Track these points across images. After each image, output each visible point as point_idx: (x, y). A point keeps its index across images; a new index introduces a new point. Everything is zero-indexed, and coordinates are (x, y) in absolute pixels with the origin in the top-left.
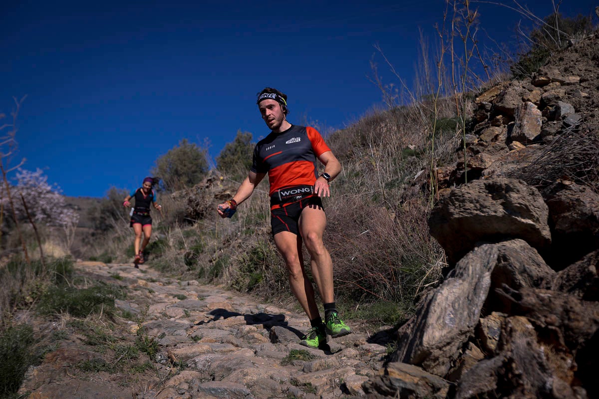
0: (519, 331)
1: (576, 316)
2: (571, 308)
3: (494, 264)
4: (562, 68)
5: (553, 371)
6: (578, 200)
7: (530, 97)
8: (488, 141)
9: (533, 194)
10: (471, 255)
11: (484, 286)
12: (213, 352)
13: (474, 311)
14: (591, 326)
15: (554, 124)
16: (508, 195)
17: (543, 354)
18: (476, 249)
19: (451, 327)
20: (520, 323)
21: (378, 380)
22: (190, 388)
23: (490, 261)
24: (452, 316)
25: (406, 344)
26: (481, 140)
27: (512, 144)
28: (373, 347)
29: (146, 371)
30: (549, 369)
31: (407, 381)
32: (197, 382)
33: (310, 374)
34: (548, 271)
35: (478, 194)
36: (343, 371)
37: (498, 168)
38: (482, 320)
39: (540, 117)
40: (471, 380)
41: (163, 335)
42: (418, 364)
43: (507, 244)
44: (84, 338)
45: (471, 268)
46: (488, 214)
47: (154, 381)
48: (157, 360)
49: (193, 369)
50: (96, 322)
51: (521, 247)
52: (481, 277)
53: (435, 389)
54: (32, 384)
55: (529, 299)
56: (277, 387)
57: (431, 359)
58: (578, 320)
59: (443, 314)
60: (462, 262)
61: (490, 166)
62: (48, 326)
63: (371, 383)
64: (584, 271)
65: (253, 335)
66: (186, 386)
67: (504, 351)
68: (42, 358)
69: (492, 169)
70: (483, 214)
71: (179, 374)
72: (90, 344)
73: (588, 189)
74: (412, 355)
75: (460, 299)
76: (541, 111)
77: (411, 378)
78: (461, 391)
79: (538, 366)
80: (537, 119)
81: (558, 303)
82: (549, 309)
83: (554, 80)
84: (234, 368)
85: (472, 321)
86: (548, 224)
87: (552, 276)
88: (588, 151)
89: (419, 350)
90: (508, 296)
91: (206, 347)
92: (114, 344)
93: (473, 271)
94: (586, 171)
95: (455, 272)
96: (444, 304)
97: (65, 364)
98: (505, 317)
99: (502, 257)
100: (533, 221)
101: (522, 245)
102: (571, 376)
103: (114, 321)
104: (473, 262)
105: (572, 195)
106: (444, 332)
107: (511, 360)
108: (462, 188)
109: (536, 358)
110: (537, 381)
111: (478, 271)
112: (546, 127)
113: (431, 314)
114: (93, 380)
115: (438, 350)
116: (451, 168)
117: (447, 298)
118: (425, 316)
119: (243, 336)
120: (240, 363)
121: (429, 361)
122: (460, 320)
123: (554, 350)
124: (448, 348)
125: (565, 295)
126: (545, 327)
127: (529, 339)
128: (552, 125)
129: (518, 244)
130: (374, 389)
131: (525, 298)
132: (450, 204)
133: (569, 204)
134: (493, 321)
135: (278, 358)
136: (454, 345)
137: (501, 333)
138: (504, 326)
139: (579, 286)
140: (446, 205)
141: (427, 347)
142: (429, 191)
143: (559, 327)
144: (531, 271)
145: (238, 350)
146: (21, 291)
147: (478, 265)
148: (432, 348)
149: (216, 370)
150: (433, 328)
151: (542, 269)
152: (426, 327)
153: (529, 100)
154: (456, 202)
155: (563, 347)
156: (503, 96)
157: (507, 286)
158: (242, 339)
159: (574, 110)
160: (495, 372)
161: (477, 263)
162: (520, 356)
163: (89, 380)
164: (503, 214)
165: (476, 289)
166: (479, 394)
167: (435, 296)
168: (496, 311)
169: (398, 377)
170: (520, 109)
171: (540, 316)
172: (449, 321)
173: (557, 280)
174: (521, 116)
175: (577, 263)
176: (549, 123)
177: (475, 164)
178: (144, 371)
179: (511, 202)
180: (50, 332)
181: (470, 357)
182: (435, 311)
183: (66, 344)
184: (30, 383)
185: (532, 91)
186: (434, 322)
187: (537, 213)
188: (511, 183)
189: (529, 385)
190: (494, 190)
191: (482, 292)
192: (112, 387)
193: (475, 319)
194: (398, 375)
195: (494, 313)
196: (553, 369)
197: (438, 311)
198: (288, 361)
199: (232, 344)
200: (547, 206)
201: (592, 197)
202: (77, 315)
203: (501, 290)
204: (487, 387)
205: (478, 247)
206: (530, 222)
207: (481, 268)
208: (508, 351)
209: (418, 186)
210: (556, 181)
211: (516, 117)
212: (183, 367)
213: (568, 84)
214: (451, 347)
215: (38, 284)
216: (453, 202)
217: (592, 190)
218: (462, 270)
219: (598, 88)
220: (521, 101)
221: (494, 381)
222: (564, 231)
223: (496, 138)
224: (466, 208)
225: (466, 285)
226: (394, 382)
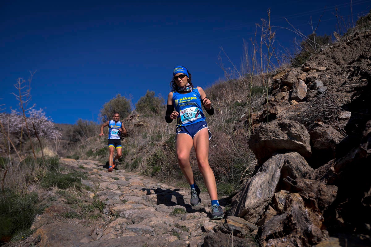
0: (295, 201)
1: (324, 193)
2: (322, 189)
3: (282, 165)
4: (317, 63)
7: (300, 77)
8: (279, 99)
9: (303, 129)
10: (270, 160)
11: (277, 177)
12: (133, 209)
13: (272, 189)
14: (331, 198)
15: (313, 92)
16: (290, 129)
17: (307, 213)
18: (273, 157)
19: (260, 197)
20: (296, 196)
21: (222, 226)
22: (122, 227)
23: (280, 163)
24: (260, 192)
25: (236, 206)
26: (276, 99)
27: (292, 101)
29: (98, 218)
30: (310, 221)
31: (237, 226)
32: (125, 225)
33: (185, 221)
34: (310, 169)
35: (275, 128)
36: (202, 220)
37: (284, 114)
38: (276, 194)
39: (306, 88)
40: (270, 226)
41: (107, 199)
42: (242, 217)
43: (289, 154)
44: (65, 200)
45: (270, 167)
46: (280, 139)
47: (102, 224)
48: (104, 213)
49: (123, 218)
50: (72, 192)
51: (296, 156)
52: (275, 172)
53: (251, 230)
54: (38, 224)
55: (300, 184)
56: (167, 228)
57: (249, 214)
58: (325, 196)
59: (256, 191)
60: (266, 164)
61: (280, 112)
62: (47, 193)
63: (218, 227)
64: (328, 169)
65: (155, 200)
66: (119, 227)
67: (287, 211)
68: (43, 211)
69: (281, 114)
70: (277, 139)
71: (115, 220)
72: (69, 203)
73: (330, 127)
74: (239, 212)
75: (265, 183)
76: (306, 84)
77: (239, 225)
78: (265, 232)
79: (304, 219)
80: (304, 89)
81: (315, 186)
82: (310, 190)
83: (313, 69)
84: (145, 217)
85: (271, 194)
86: (310, 144)
87: (312, 172)
88: (331, 107)
89: (243, 209)
90: (290, 182)
91: (130, 206)
92: (81, 204)
93: (271, 169)
94: (329, 117)
95: (262, 169)
96: (256, 186)
97: (55, 214)
98: (288, 193)
99: (287, 162)
100: (303, 143)
101: (297, 155)
102: (321, 224)
103: (81, 191)
104: (271, 164)
105: (322, 129)
106: (256, 200)
107: (291, 216)
108: (266, 124)
109: (303, 215)
110: (303, 226)
111: (275, 169)
112: (309, 93)
113: (250, 191)
114: (70, 223)
115: (253, 210)
116: (260, 113)
117: (258, 183)
118: (246, 192)
119: (149, 201)
120: (148, 214)
122: (265, 194)
123: (312, 211)
124: (258, 208)
125: (318, 182)
126: (308, 199)
127: (300, 205)
128: (312, 92)
129: (295, 154)
130: (219, 230)
132: (259, 133)
133: (321, 134)
134: (282, 194)
135: (168, 213)
136: (261, 207)
137: (286, 201)
138: (287, 198)
139: (326, 177)
140: (258, 134)
141: (247, 208)
142: (248, 125)
143: (315, 199)
144: (301, 169)
145: (147, 208)
146: (32, 174)
147: (274, 165)
148: (250, 209)
149: (135, 218)
150: (250, 198)
151: (306, 168)
152: (247, 198)
153: (300, 79)
154: (263, 132)
155: (317, 209)
156: (287, 76)
157: (289, 177)
158: (149, 202)
159: (323, 84)
160: (282, 222)
162: (295, 214)
163: (68, 223)
164: (287, 138)
165: (273, 178)
166: (274, 233)
167: (252, 181)
168: (283, 190)
169: (232, 224)
170: (296, 83)
171: (306, 193)
172: (259, 194)
173: (314, 174)
174: (296, 87)
175: (324, 165)
176: (311, 91)
177: (273, 111)
178: (97, 218)
179: (291, 133)
180: (47, 197)
181: (269, 213)
182: (252, 189)
183: (56, 203)
184: (36, 224)
185: (302, 74)
186: (251, 195)
187: (304, 139)
188: (291, 123)
189: (300, 229)
190: (283, 126)
192: (80, 226)
193: (272, 193)
195: (282, 191)
196: (312, 221)
197: (253, 189)
198: (173, 214)
199: (144, 204)
200: (309, 135)
201: (332, 131)
202: (62, 188)
203: (286, 179)
204: (278, 229)
206: (301, 143)
208: (289, 211)
209: (242, 122)
210: (314, 122)
211: (294, 87)
212: (118, 216)
213: (320, 71)
215: (41, 171)
216: (261, 132)
217: (332, 127)
218: (266, 168)
219: (335, 74)
220: (297, 79)
221: (282, 226)
222: (318, 148)
223: (283, 98)
224: (268, 135)
225: (268, 176)
226: (230, 226)
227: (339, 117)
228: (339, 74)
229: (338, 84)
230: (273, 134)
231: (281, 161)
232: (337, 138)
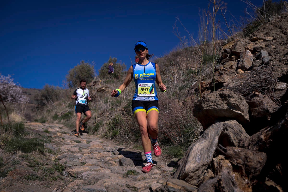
0: (225, 167)
1: (250, 160)
2: (248, 156)
3: (221, 132)
4: (265, 33)
5: (238, 185)
6: (262, 102)
7: (249, 47)
8: (227, 68)
9: (241, 99)
10: (211, 127)
11: (215, 143)
12: (90, 171)
13: (210, 155)
14: (257, 164)
15: (258, 61)
16: (229, 99)
17: (234, 178)
18: (213, 125)
19: (199, 162)
20: (226, 163)
21: (163, 188)
22: (79, 188)
23: (219, 131)
24: (200, 157)
25: (179, 169)
26: (224, 68)
27: (238, 70)
28: (167, 169)
29: (58, 180)
30: (236, 184)
31: (176, 188)
32: (82, 185)
33: (136, 182)
34: (246, 136)
35: (216, 98)
36: (151, 181)
37: (231, 82)
38: (214, 159)
39: (252, 58)
40: (203, 188)
42: (184, 179)
43: (228, 122)
44: (28, 163)
45: (210, 134)
46: (220, 108)
48: (63, 174)
49: (81, 179)
50: (35, 155)
51: (235, 124)
52: (214, 139)
55: (230, 152)
56: (119, 188)
57: (189, 177)
58: (251, 162)
59: (196, 156)
60: (207, 131)
61: (227, 81)
62: (11, 157)
63: (159, 188)
64: (259, 137)
65: (111, 162)
66: (76, 187)
67: (218, 176)
68: (7, 174)
69: (228, 83)
71: (74, 181)
72: (31, 166)
73: (267, 97)
74: (181, 175)
75: (204, 149)
76: (252, 54)
77: (178, 187)
79: (232, 183)
80: (250, 58)
81: (243, 154)
82: (238, 157)
83: (260, 39)
84: (100, 179)
85: (209, 159)
86: (248, 113)
88: (267, 79)
89: (184, 173)
90: (221, 150)
91: (87, 168)
92: (42, 167)
93: (211, 136)
94: (266, 88)
95: (203, 135)
96: (196, 152)
97: (18, 176)
99: (226, 129)
100: (241, 112)
101: (235, 123)
102: (247, 187)
103: (44, 155)
104: (211, 131)
105: (259, 99)
106: (195, 165)
107: (220, 180)
108: (208, 95)
109: (231, 179)
110: (231, 190)
111: (214, 136)
112: (254, 63)
113: (190, 156)
114: (31, 184)
115: (192, 173)
116: (209, 81)
117: (198, 148)
118: (188, 157)
120: (103, 176)
121: (188, 178)
122: (203, 159)
123: (240, 175)
124: (197, 172)
125: (246, 150)
126: (236, 165)
127: (229, 171)
129: (234, 122)
130: (161, 191)
131: (228, 152)
133: (258, 104)
135: (122, 174)
136: (200, 171)
139: (257, 144)
140: (201, 103)
141: (187, 172)
142: (198, 92)
143: (243, 165)
145: (103, 169)
147: (213, 133)
148: (190, 172)
149: (91, 180)
150: (191, 163)
152: (187, 162)
153: (248, 49)
154: (205, 102)
155: (244, 174)
156: (235, 46)
157: (221, 146)
158: (105, 164)
159: (268, 54)
160: (214, 185)
161: (213, 132)
162: (224, 178)
164: (227, 108)
165: (211, 144)
167: (193, 147)
169: (171, 186)
170: (243, 53)
171: (234, 160)
172: (198, 159)
173: (248, 141)
174: (243, 56)
175: (257, 133)
176: (256, 60)
177: (220, 80)
178: (56, 180)
179: (230, 103)
180: (12, 160)
181: (207, 176)
182: (192, 155)
183: (19, 167)
185: (250, 44)
186: (191, 160)
187: (243, 108)
189: (227, 191)
190: (223, 97)
191: (214, 146)
192: (40, 188)
193: (211, 158)
194: (172, 185)
195: (220, 156)
197: (193, 154)
198: (126, 175)
199: (100, 166)
200: (248, 105)
201: (268, 101)
202: (25, 152)
204: (210, 191)
205: (214, 124)
206: (239, 112)
207: (214, 134)
208: (220, 175)
209: (193, 89)
210: (252, 92)
211: (241, 57)
212: (76, 178)
213: (267, 41)
214: (199, 171)
215: (6, 136)
216: (204, 102)
217: (269, 97)
218: (206, 135)
219: (280, 44)
220: (244, 49)
221: (213, 189)
222: (255, 116)
223: (231, 67)
224: (210, 105)
225: (207, 142)
226: (169, 188)
227: (275, 87)
228: (284, 44)
229: (282, 54)
230: (214, 104)
231: (220, 129)
232: (272, 108)
